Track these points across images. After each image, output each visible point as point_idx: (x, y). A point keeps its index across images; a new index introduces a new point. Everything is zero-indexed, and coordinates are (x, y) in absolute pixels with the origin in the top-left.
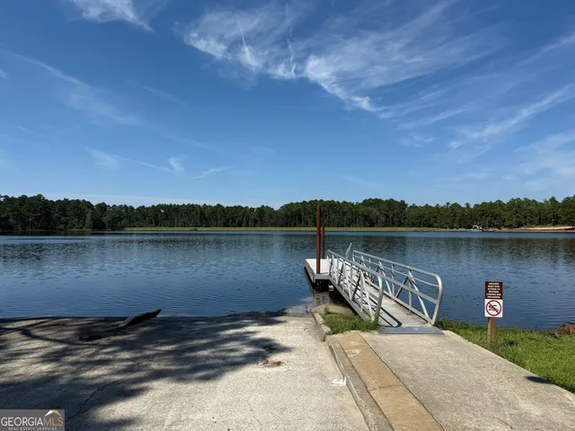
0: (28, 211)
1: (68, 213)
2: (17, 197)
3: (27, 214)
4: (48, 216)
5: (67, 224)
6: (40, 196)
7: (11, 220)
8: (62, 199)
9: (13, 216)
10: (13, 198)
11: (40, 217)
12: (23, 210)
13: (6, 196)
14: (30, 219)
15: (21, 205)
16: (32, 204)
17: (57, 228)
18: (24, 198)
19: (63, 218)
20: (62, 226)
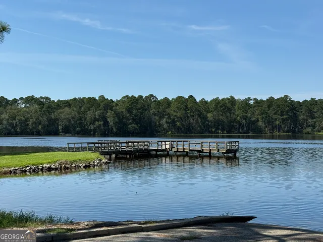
0: (275, 114)
1: (316, 115)
2: (265, 99)
3: (275, 117)
4: (295, 118)
5: (314, 127)
6: (286, 96)
7: (260, 123)
8: (309, 99)
9: (262, 118)
10: (262, 101)
11: (287, 119)
12: (271, 112)
13: (255, 99)
14: (277, 122)
15: (269, 107)
16: (278, 106)
17: (304, 131)
18: (271, 100)
19: (310, 120)
20: (309, 129)
